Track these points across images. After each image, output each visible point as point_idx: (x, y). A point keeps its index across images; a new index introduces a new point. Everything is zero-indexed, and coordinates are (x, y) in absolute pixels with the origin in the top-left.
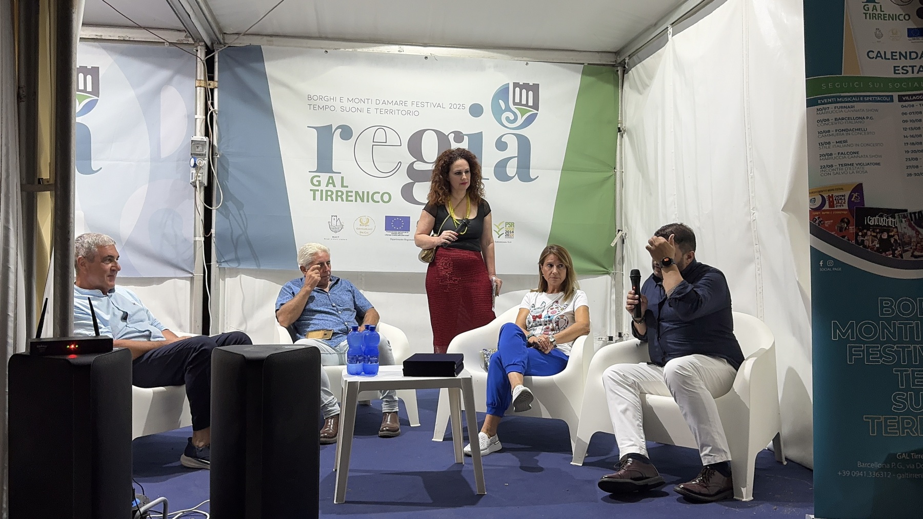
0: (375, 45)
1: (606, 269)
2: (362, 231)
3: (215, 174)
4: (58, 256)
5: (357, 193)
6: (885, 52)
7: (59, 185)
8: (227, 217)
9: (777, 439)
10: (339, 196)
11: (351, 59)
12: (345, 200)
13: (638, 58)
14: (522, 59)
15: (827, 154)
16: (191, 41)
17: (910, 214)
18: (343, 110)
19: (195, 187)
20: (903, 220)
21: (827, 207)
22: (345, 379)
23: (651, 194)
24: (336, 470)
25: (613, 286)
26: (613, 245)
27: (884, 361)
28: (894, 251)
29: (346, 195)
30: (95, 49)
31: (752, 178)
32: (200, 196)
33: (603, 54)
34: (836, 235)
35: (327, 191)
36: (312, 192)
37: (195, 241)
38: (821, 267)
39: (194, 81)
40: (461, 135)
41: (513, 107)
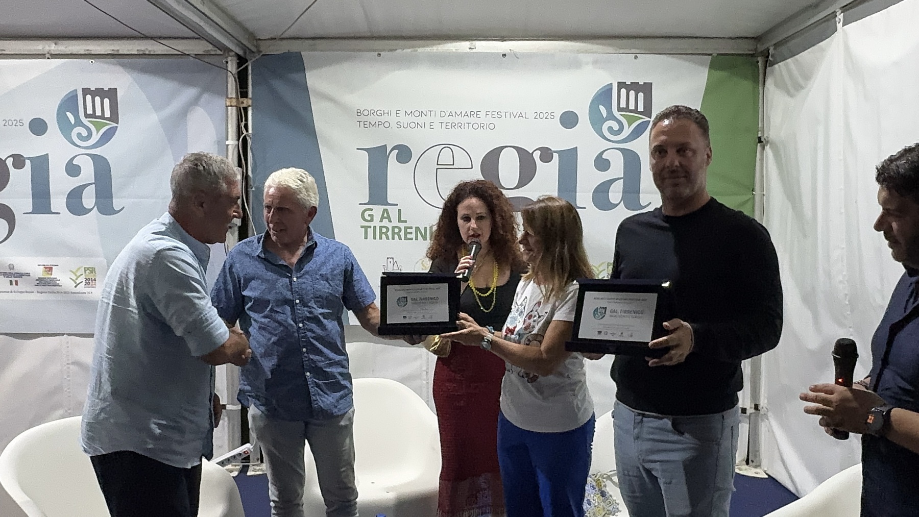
10: (396, 233)
11: (409, 62)
12: (403, 238)
14: (630, 52)
16: (219, 51)
29: (404, 232)
30: (112, 68)
33: (739, 41)
35: (381, 228)
36: (364, 229)
39: (225, 99)
40: (550, 152)
41: (617, 114)
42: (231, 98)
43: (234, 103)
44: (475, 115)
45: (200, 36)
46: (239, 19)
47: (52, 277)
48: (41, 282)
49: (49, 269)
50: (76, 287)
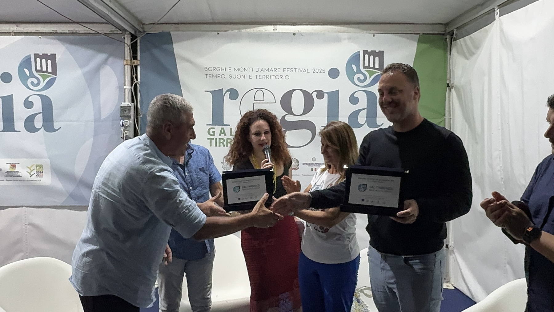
0: (255, 26)
11: (237, 38)
14: (370, 32)
16: (119, 31)
18: (231, 77)
33: (435, 26)
35: (220, 139)
36: (209, 140)
39: (123, 61)
40: (322, 92)
41: (363, 70)
42: (127, 60)
43: (129, 63)
44: (277, 71)
45: (108, 22)
46: (133, 11)
47: (15, 171)
48: (8, 174)
49: (13, 166)
50: (30, 177)
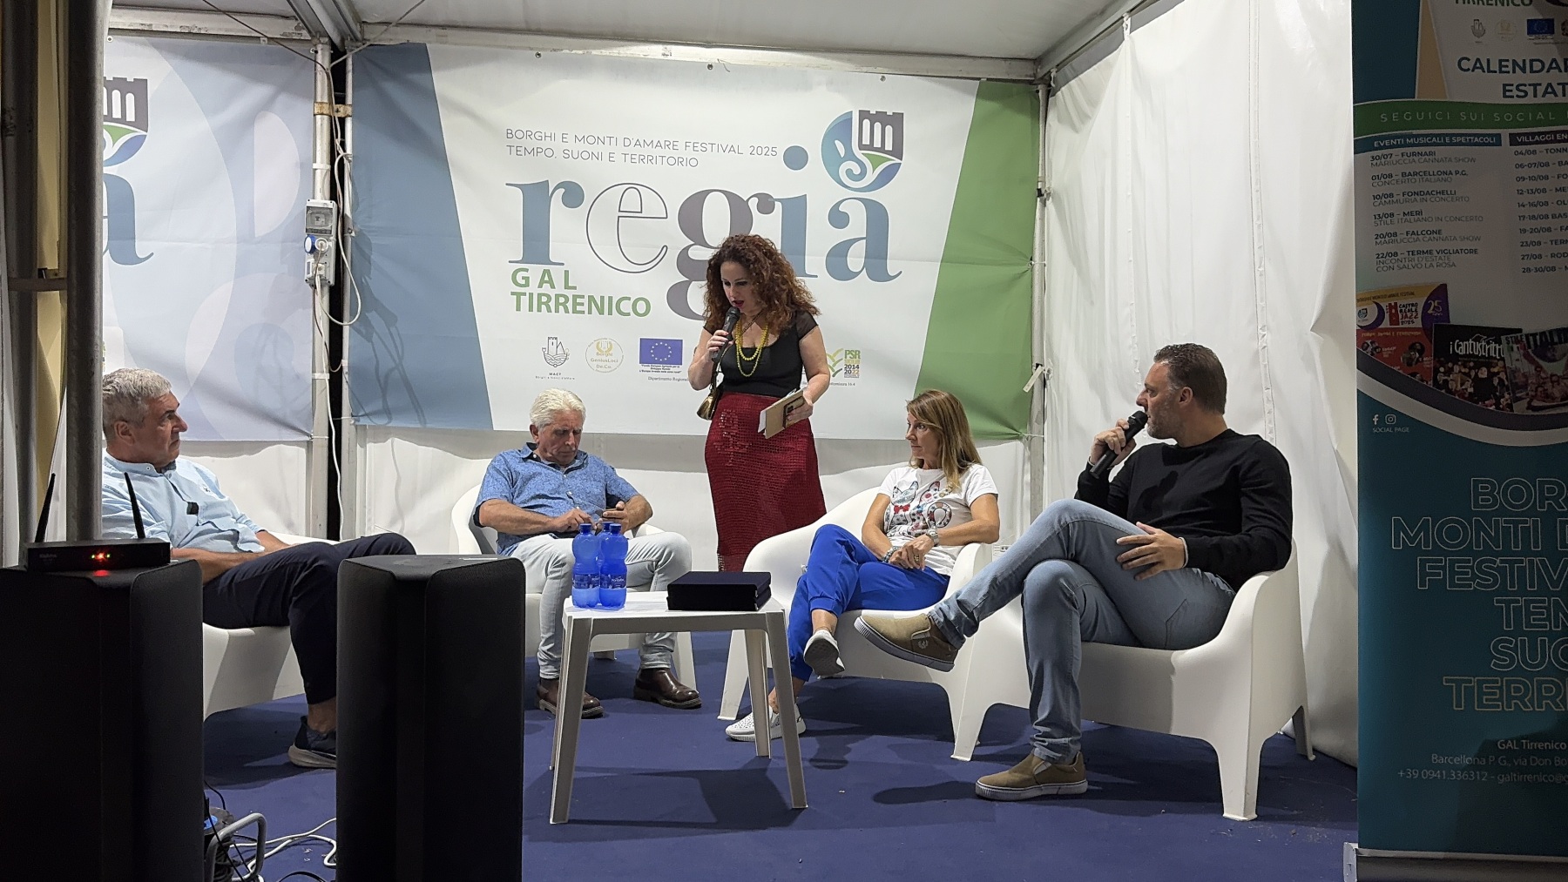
0: (622, 43)
1: (1013, 429)
2: (600, 364)
3: (348, 265)
4: (74, 401)
5: (591, 298)
6: (1488, 60)
7: (74, 281)
8: (369, 340)
9: (1299, 717)
10: (561, 304)
11: (581, 67)
12: (570, 310)
13: (1073, 68)
14: (875, 70)
15: (1387, 234)
16: (305, 35)
17: (1527, 336)
18: (567, 156)
19: (314, 286)
20: (1515, 346)
21: (1386, 324)
22: (568, 614)
23: (1092, 303)
24: (554, 768)
25: (1026, 459)
26: (1027, 389)
27: (1478, 584)
28: (1498, 400)
29: (572, 303)
30: (140, 48)
31: (1261, 275)
32: (323, 303)
33: (1013, 62)
34: (1400, 371)
35: (540, 296)
36: (515, 297)
37: (314, 380)
38: (1376, 426)
39: (312, 104)
41: (859, 153)
42: (322, 103)
43: (326, 110)
44: (671, 146)
